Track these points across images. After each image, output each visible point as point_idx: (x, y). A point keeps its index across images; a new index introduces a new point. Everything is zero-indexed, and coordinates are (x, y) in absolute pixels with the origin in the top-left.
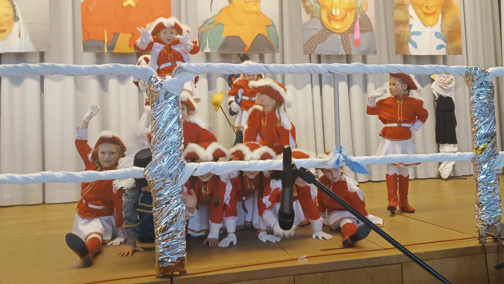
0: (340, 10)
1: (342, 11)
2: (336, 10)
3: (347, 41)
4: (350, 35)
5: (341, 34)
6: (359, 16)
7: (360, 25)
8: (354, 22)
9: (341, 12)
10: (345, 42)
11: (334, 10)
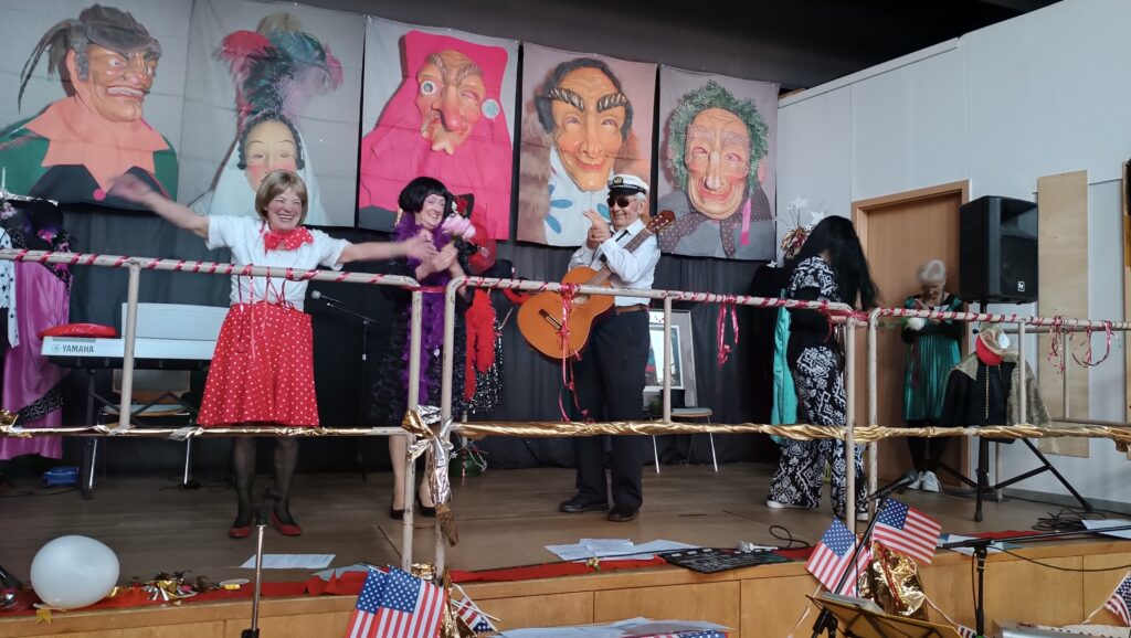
0: (720, 179)
1: (724, 181)
2: (714, 177)
3: (729, 235)
4: (735, 225)
5: (721, 221)
6: (751, 191)
7: (752, 207)
8: (743, 203)
9: (722, 184)
10: (725, 236)
11: (710, 178)
